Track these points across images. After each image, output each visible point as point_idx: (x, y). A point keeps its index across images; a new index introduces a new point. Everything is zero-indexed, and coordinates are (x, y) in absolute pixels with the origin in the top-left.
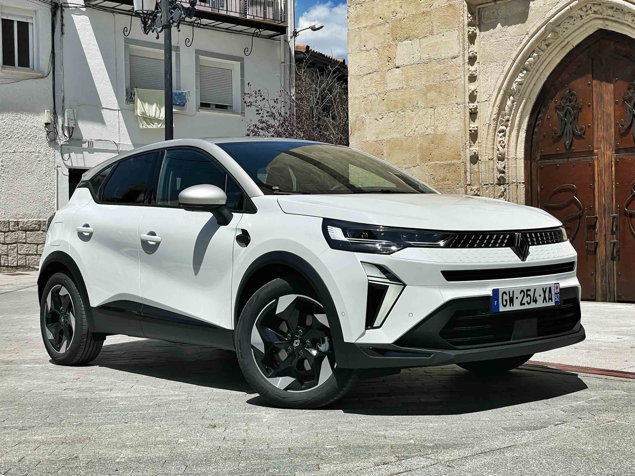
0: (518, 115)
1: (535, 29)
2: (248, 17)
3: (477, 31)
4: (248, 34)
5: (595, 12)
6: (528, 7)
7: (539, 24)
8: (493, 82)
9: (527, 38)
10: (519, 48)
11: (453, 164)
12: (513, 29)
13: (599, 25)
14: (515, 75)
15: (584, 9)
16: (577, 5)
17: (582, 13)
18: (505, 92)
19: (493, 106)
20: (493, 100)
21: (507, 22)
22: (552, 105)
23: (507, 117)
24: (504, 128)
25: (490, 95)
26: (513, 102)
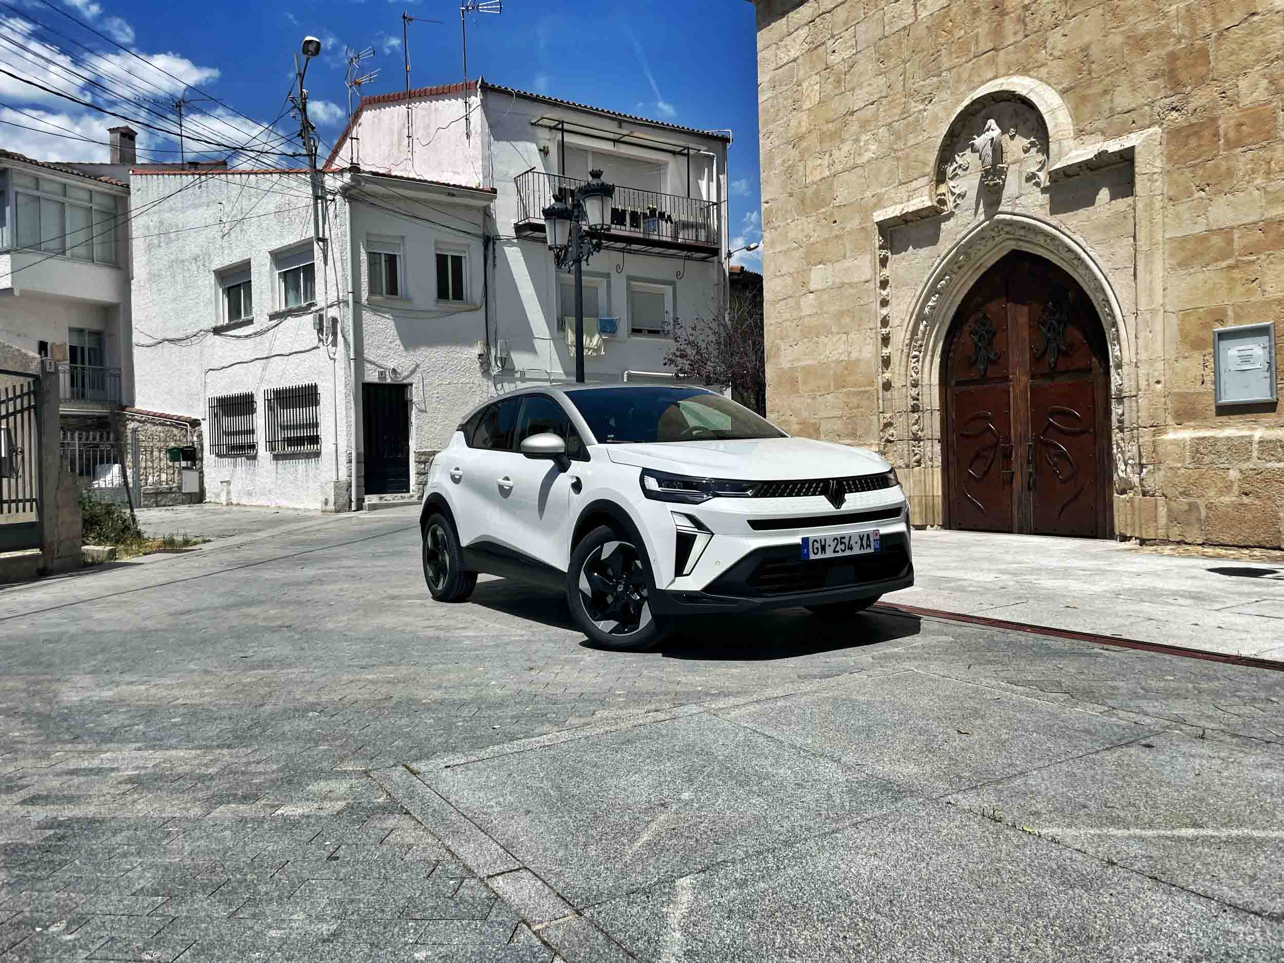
0: (932, 340)
1: (946, 251)
2: (680, 241)
3: (889, 253)
4: (680, 257)
5: (1007, 233)
6: (939, 229)
7: (950, 247)
8: (906, 306)
9: (938, 261)
10: (931, 271)
11: (866, 392)
12: (925, 252)
13: (1012, 245)
14: (927, 300)
15: (996, 230)
16: (988, 225)
17: (994, 234)
18: (917, 316)
19: (906, 331)
20: (905, 325)
21: (918, 245)
22: (966, 328)
23: (919, 342)
24: (917, 353)
25: (903, 320)
26: (926, 326)
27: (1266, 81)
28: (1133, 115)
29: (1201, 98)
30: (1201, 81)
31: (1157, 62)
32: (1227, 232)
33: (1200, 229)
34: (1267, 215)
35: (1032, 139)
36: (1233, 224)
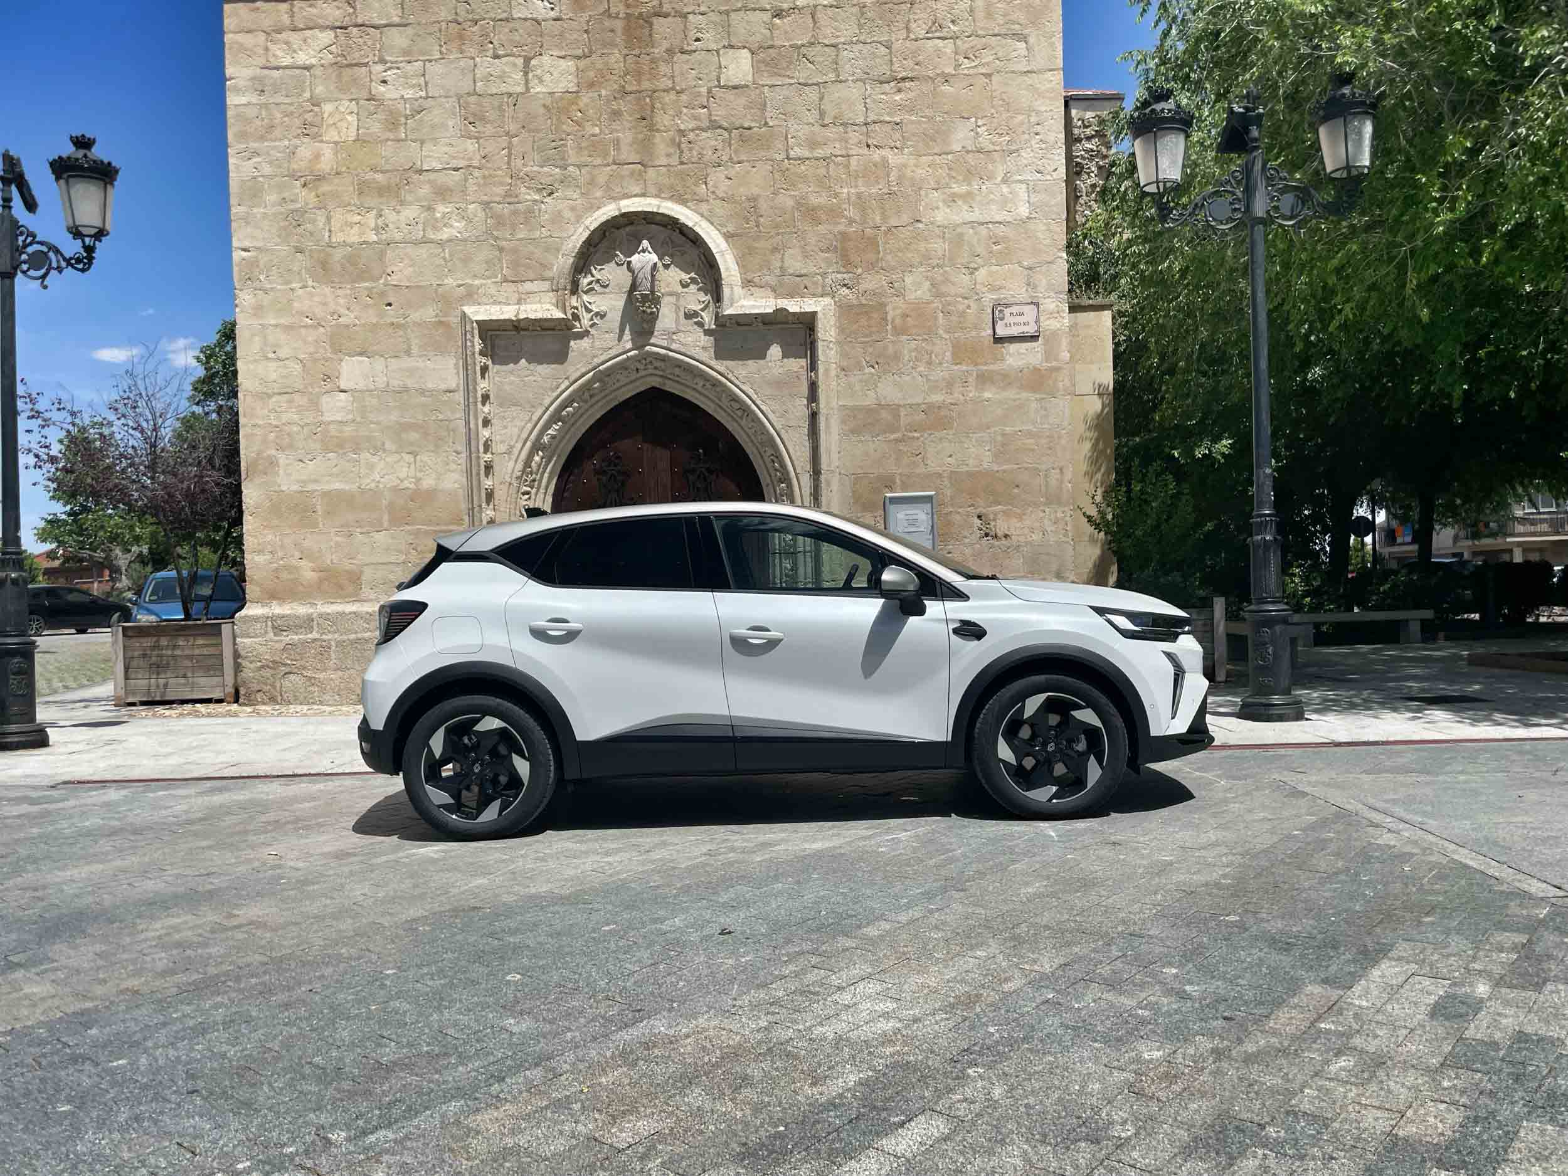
1: (578, 374)
3: (489, 363)
5: (656, 368)
6: (567, 347)
7: (584, 370)
8: (517, 430)
9: (567, 383)
10: (555, 394)
12: (544, 369)
15: (643, 362)
16: (636, 356)
17: (639, 366)
18: (532, 445)
19: (516, 461)
20: (516, 451)
22: (588, 466)
23: (534, 476)
24: (529, 489)
26: (542, 457)
27: (928, 283)
28: (806, 281)
29: (871, 282)
30: (872, 266)
31: (830, 236)
32: (895, 409)
33: (870, 400)
34: (928, 400)
35: (693, 275)
36: (901, 403)
